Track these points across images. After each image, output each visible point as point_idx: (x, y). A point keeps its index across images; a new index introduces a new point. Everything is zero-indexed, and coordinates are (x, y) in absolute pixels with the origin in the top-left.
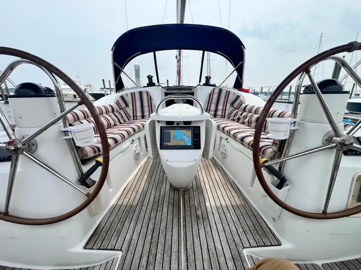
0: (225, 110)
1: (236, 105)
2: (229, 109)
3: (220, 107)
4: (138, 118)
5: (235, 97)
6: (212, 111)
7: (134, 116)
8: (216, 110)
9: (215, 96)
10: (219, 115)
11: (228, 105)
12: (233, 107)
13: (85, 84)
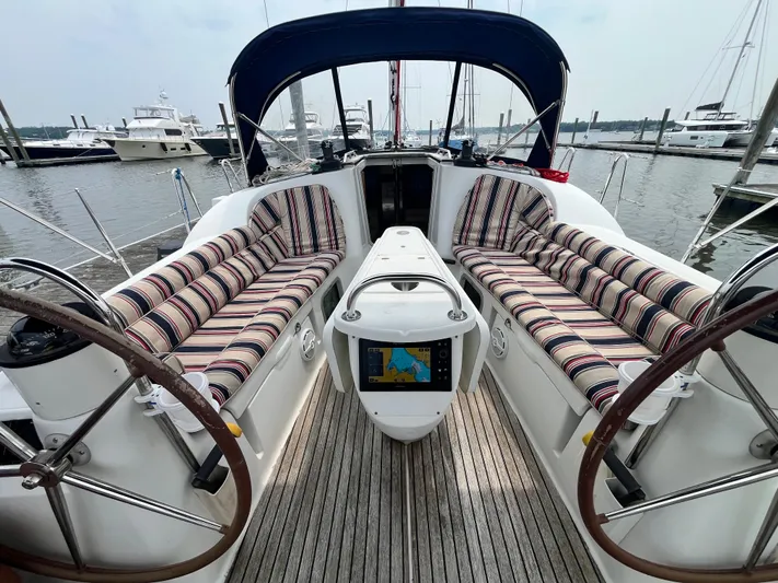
0: (507, 228)
1: (532, 217)
2: (515, 225)
3: (495, 222)
4: (305, 251)
5: (531, 198)
6: (475, 232)
7: (295, 247)
8: (484, 230)
9: (484, 197)
10: (491, 242)
11: (514, 216)
12: (525, 221)
13: (182, 116)
